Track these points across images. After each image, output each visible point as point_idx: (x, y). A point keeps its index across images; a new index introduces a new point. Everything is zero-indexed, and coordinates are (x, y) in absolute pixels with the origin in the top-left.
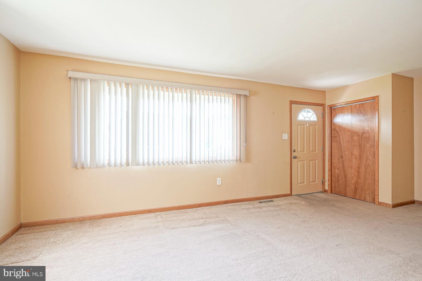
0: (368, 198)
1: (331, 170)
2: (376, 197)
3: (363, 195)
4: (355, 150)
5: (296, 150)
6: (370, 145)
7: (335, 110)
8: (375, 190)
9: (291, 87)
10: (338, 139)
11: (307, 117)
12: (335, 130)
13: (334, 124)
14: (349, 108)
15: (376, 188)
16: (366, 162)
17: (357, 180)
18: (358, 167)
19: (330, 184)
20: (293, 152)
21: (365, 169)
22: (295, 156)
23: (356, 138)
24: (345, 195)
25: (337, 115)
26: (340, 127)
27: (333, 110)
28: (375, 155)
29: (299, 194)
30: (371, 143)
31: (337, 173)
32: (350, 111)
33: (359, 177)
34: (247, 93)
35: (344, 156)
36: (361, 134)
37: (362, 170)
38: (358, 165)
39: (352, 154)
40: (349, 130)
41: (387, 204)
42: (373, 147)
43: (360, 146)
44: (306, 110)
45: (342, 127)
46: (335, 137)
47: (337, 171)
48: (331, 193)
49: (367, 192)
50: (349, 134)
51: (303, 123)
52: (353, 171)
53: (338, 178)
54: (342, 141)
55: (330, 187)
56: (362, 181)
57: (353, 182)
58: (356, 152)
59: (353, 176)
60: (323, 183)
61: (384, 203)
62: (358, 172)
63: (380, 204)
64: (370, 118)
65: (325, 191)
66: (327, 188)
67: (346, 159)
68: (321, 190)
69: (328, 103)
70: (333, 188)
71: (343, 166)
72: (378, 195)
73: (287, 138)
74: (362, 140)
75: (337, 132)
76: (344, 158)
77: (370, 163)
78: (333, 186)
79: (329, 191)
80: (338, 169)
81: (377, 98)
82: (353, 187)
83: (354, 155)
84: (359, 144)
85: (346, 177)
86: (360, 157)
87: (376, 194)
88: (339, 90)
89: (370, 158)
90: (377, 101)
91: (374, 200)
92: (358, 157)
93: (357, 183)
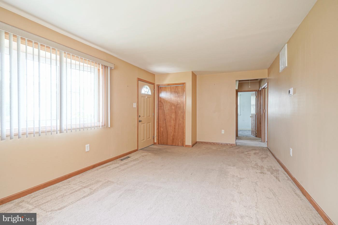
0: (180, 144)
1: (158, 129)
2: (184, 142)
3: (177, 142)
4: (173, 115)
5: (140, 116)
6: (181, 112)
7: (161, 89)
8: (183, 139)
9: (138, 68)
10: (163, 108)
11: (146, 92)
12: (161, 102)
13: (160, 98)
14: (170, 88)
15: (184, 137)
16: (179, 122)
17: (174, 134)
18: (175, 125)
19: (158, 138)
20: (139, 117)
21: (178, 126)
22: (140, 120)
23: (173, 107)
24: (167, 144)
25: (162, 92)
26: (164, 99)
27: (160, 89)
28: (183, 118)
29: (142, 148)
30: (181, 111)
31: (162, 131)
32: (170, 90)
33: (175, 132)
34: (113, 66)
35: (166, 119)
36: (176, 105)
37: (177, 127)
38: (174, 124)
39: (171, 117)
40: (169, 102)
41: (189, 146)
42: (182, 113)
43: (176, 112)
44: (146, 86)
45: (166, 101)
46: (161, 106)
47: (162, 129)
48: (158, 144)
49: (179, 140)
50: (169, 104)
51: (144, 96)
52: (172, 128)
53: (163, 133)
54: (165, 109)
55: (158, 140)
56: (177, 134)
57: (172, 135)
58: (173, 116)
59: (171, 131)
60: (154, 139)
61: (188, 145)
62: (175, 128)
63: (186, 146)
64: (181, 95)
65: (155, 144)
66: (156, 141)
67: (167, 121)
68: (153, 144)
69: (157, 83)
70: (159, 141)
71: (166, 126)
72: (185, 141)
73: (136, 107)
74: (176, 109)
75: (162, 103)
76: (166, 120)
77: (181, 123)
78: (159, 139)
79: (157, 143)
80: (163, 128)
81: (184, 84)
82: (171, 138)
83: (172, 118)
84: (175, 111)
85: (167, 133)
86: (176, 119)
87: (184, 141)
88: (164, 75)
89: (181, 119)
90: (185, 86)
91: (183, 145)
92: (174, 119)
93: (174, 135)
